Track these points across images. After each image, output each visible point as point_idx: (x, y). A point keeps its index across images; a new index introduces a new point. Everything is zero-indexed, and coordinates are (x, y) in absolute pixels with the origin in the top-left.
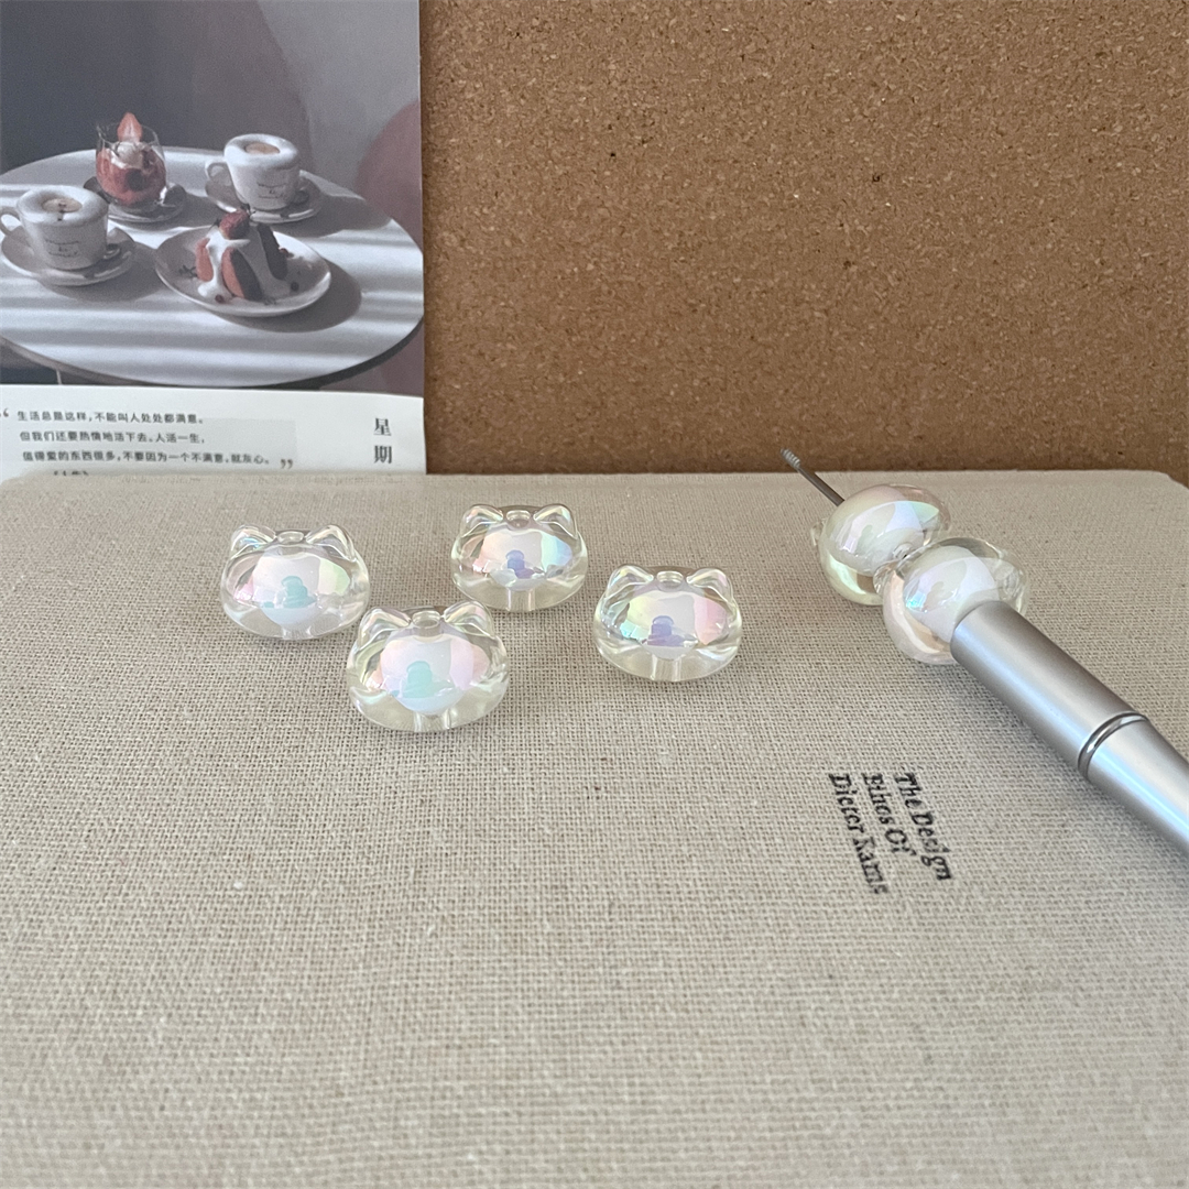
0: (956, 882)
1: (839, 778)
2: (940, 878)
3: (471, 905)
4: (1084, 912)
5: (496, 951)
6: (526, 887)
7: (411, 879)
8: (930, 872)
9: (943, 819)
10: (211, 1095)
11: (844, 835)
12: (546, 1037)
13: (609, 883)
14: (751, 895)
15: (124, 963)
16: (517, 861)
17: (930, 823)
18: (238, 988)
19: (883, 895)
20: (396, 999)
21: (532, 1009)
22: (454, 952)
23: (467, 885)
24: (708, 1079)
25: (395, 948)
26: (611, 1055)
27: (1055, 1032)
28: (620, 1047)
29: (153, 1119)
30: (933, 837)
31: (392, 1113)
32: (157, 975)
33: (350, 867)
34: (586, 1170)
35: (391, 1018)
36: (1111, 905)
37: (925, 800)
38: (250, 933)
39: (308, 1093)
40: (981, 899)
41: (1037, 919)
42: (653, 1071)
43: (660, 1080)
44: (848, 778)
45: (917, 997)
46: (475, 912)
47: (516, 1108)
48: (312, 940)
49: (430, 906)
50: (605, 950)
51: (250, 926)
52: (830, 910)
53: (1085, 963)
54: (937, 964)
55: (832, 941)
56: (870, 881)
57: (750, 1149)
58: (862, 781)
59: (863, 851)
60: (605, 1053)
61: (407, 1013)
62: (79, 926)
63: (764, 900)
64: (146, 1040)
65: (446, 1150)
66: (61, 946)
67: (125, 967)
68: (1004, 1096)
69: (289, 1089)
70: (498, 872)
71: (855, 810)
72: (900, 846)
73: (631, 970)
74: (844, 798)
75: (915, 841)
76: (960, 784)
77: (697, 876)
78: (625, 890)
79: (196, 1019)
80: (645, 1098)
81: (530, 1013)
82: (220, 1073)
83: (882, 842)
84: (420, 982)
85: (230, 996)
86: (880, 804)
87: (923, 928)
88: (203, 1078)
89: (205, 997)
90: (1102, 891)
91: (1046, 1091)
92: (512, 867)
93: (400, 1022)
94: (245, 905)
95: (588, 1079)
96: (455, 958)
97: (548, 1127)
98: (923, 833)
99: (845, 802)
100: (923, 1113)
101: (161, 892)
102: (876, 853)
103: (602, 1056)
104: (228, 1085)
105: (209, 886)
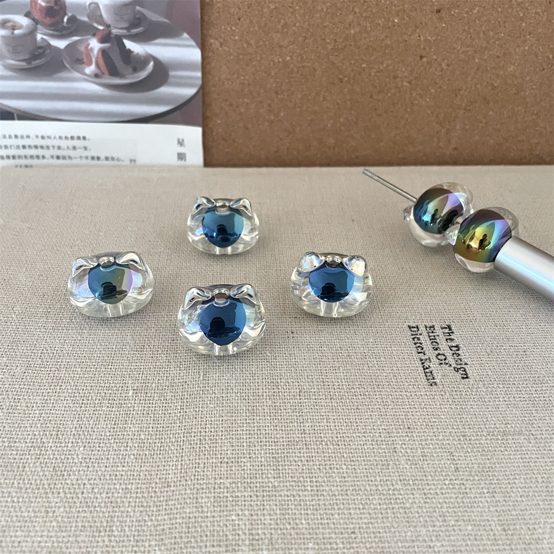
0: (471, 380)
1: (413, 327)
2: (463, 378)
3: (231, 391)
4: (534, 395)
5: (244, 414)
6: (258, 382)
7: (201, 378)
8: (458, 376)
9: (465, 349)
10: (106, 487)
11: (416, 356)
12: (270, 457)
13: (299, 380)
14: (370, 387)
15: (61, 420)
16: (253, 369)
17: (458, 350)
18: (117, 433)
19: (435, 387)
20: (195, 439)
21: (262, 444)
22: (224, 415)
23: (229, 381)
24: (349, 479)
25: (194, 413)
26: (301, 467)
27: (519, 456)
28: (306, 463)
29: (78, 498)
30: (460, 357)
31: (195, 496)
32: (78, 426)
33: (171, 372)
34: (290, 524)
35: (193, 448)
36: (548, 392)
37: (456, 339)
38: (123, 405)
39: (153, 485)
40: (483, 389)
41: (511, 399)
42: (322, 475)
43: (325, 479)
44: (417, 327)
45: (451, 438)
46: (234, 395)
47: (256, 493)
48: (153, 409)
49: (211, 392)
50: (298, 414)
51: (123, 402)
52: (408, 394)
53: (534, 421)
54: (462, 421)
55: (410, 410)
56: (428, 380)
57: (370, 514)
58: (424, 329)
59: (425, 364)
60: (299, 466)
61: (201, 446)
62: (39, 402)
63: (376, 390)
64: (74, 459)
65: (222, 514)
66: (30, 412)
67: (61, 422)
68: (494, 488)
69: (144, 484)
70: (244, 375)
71: (421, 343)
72: (443, 362)
73: (311, 424)
74: (415, 338)
75: (451, 360)
76: (473, 331)
77: (342, 377)
78: (307, 384)
79: (98, 448)
80: (318, 488)
81: (261, 446)
82: (110, 475)
83: (434, 360)
84: (207, 430)
85: (114, 437)
86: (433, 340)
87: (454, 404)
88: (102, 478)
89: (102, 437)
90: (543, 385)
91: (515, 486)
92: (251, 372)
93: (198, 450)
94: (120, 392)
95: (290, 479)
96: (224, 418)
97: (271, 503)
98: (455, 355)
99: (416, 339)
100: (454, 496)
101: (78, 384)
102: (431, 366)
103: (297, 467)
104: (114, 481)
105: (102, 382)
